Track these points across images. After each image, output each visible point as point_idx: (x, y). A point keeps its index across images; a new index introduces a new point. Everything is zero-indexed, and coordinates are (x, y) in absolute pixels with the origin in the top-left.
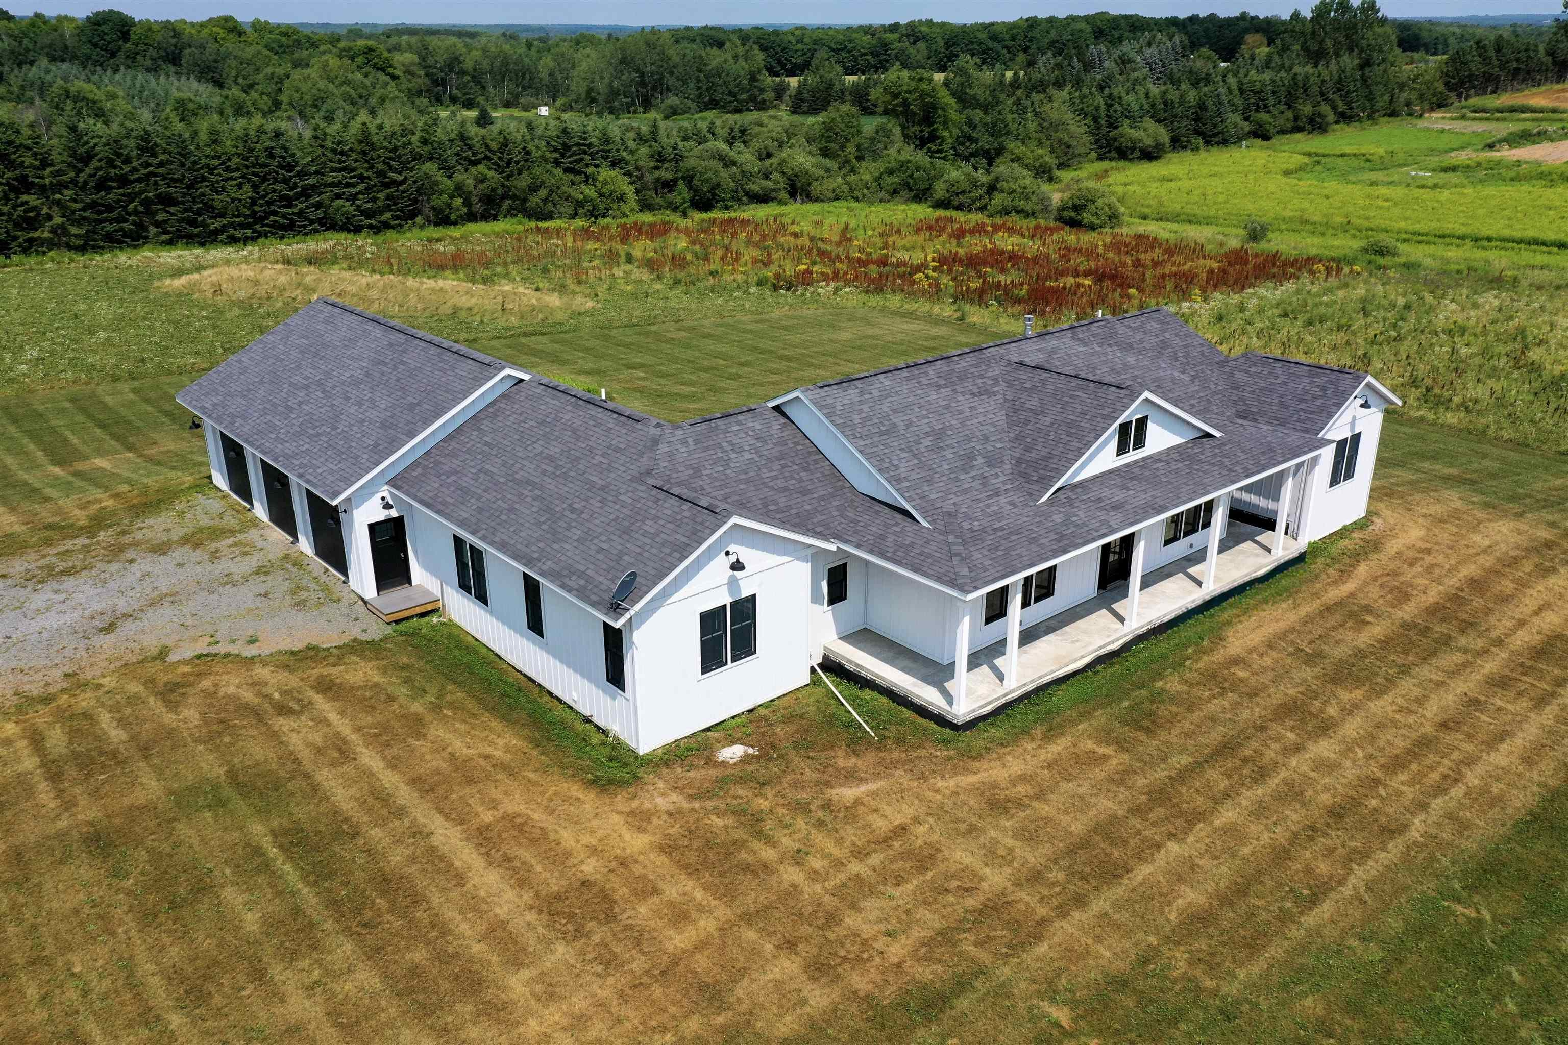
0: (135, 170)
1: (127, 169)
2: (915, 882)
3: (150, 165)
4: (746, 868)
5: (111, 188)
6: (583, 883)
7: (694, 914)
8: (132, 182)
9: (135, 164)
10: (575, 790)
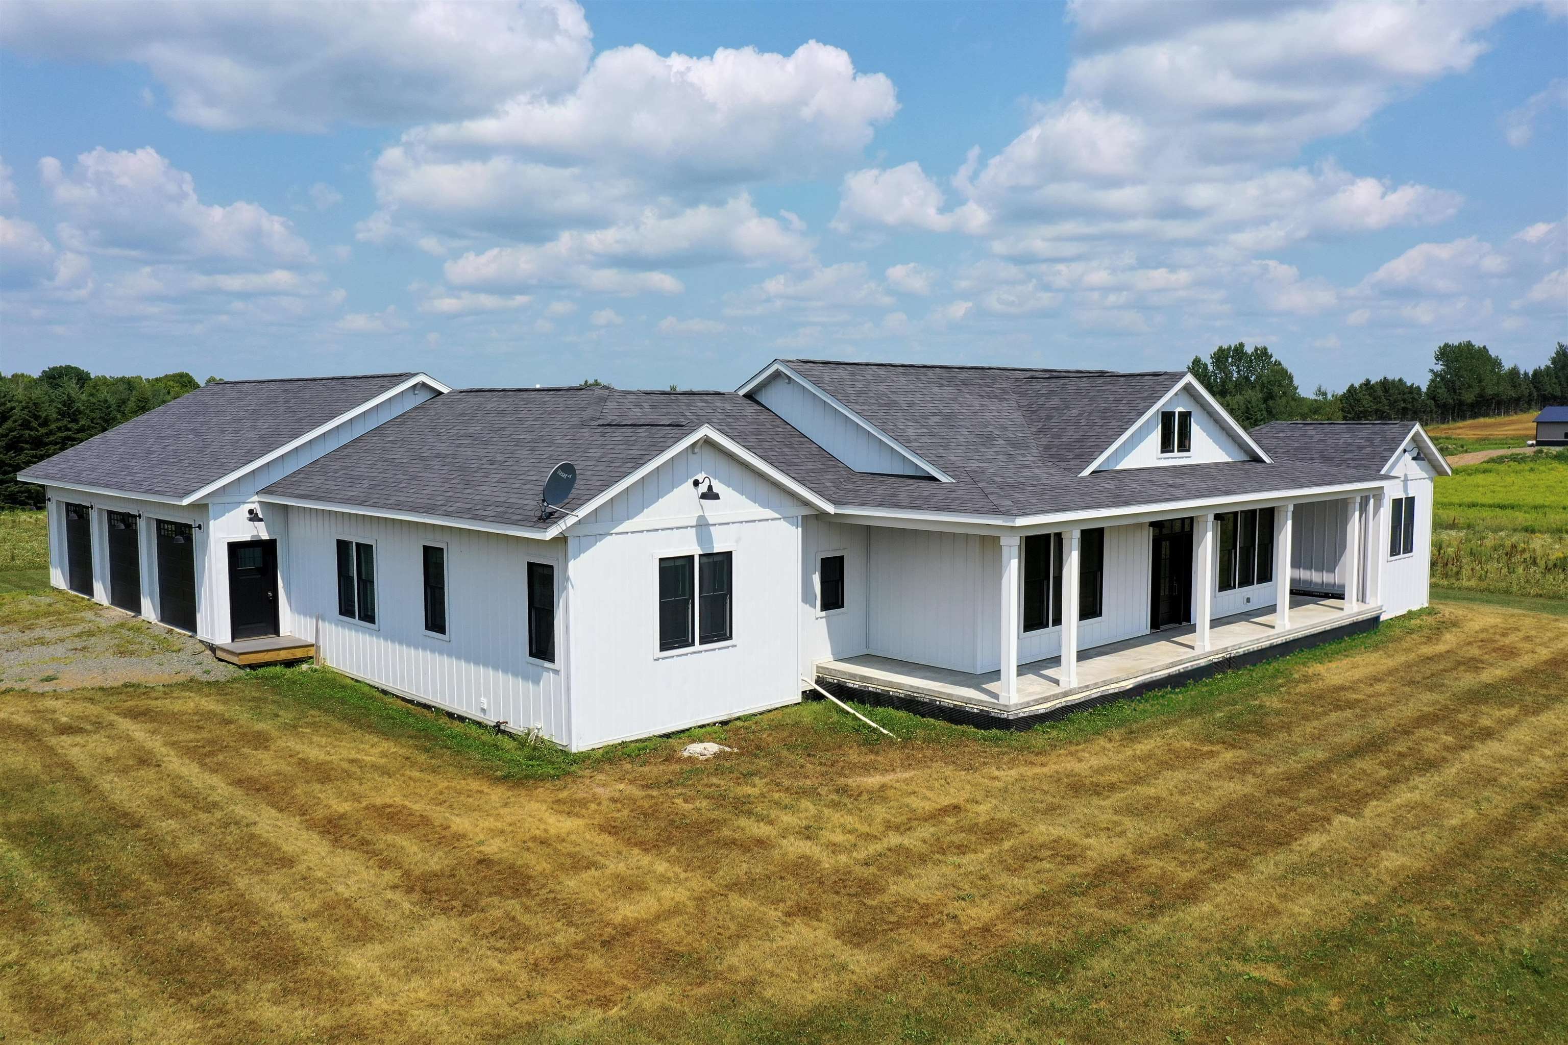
0: (51, 433)
1: (43, 431)
2: (988, 851)
3: (69, 430)
4: (731, 844)
5: (22, 449)
6: (480, 862)
7: (653, 886)
8: (47, 444)
9: (53, 426)
10: (474, 785)
